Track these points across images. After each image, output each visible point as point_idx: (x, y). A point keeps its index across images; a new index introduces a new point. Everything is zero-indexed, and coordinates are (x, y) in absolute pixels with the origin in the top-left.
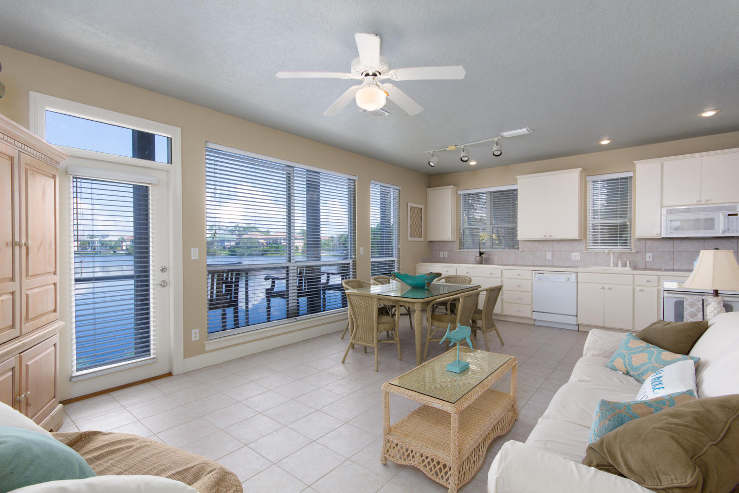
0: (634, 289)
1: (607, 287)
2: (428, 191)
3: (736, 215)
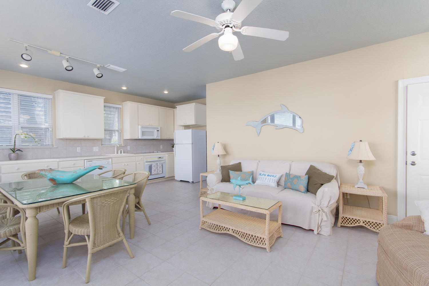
0: (136, 163)
1: (126, 164)
3: (159, 131)
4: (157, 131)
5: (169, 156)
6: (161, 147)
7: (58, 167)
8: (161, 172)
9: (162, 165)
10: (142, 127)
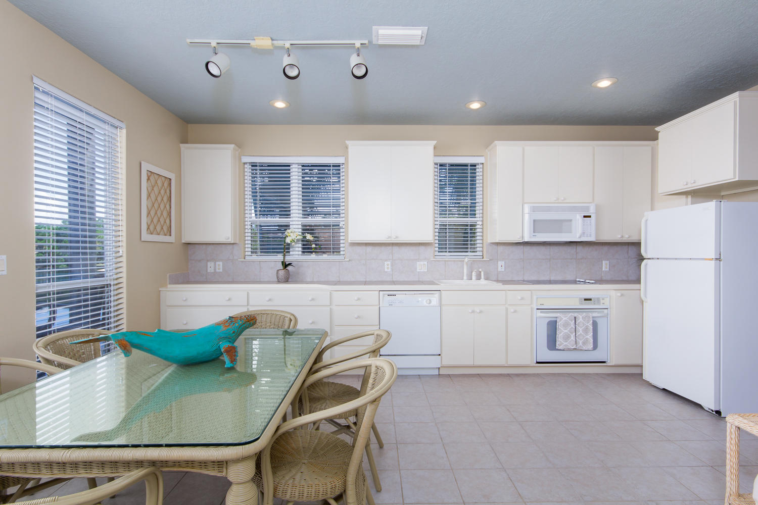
0: (507, 309)
1: (477, 310)
2: (182, 149)
3: (589, 217)
4: (585, 217)
5: (622, 295)
6: (605, 266)
7: (330, 303)
8: (591, 346)
9: (595, 324)
10: (534, 210)
